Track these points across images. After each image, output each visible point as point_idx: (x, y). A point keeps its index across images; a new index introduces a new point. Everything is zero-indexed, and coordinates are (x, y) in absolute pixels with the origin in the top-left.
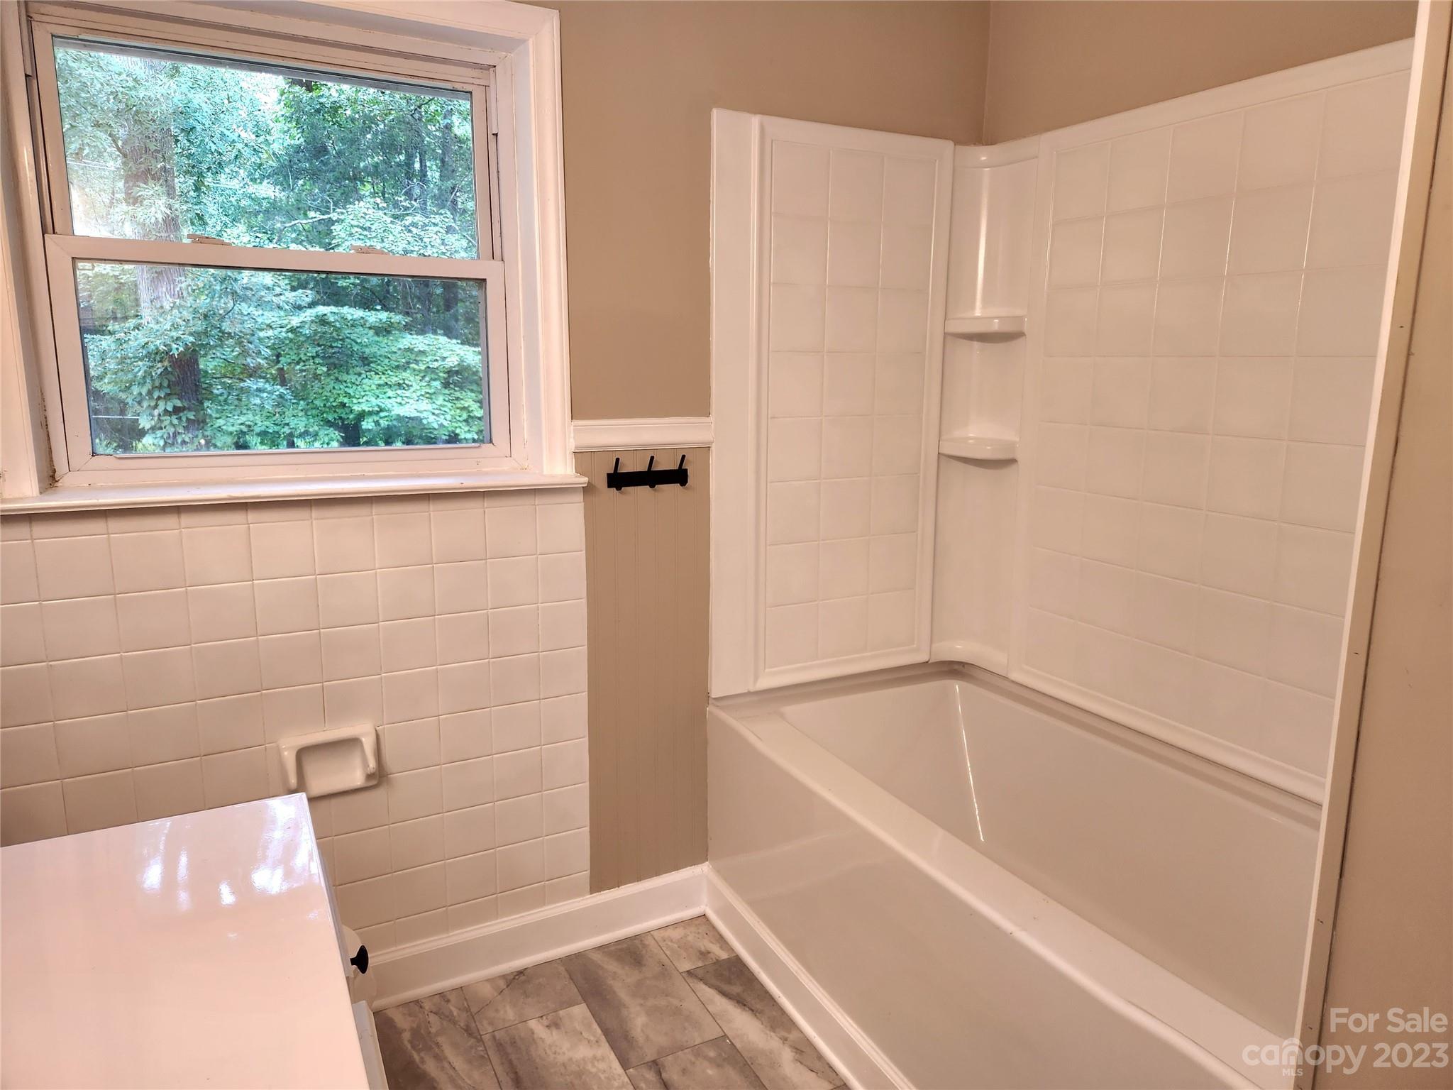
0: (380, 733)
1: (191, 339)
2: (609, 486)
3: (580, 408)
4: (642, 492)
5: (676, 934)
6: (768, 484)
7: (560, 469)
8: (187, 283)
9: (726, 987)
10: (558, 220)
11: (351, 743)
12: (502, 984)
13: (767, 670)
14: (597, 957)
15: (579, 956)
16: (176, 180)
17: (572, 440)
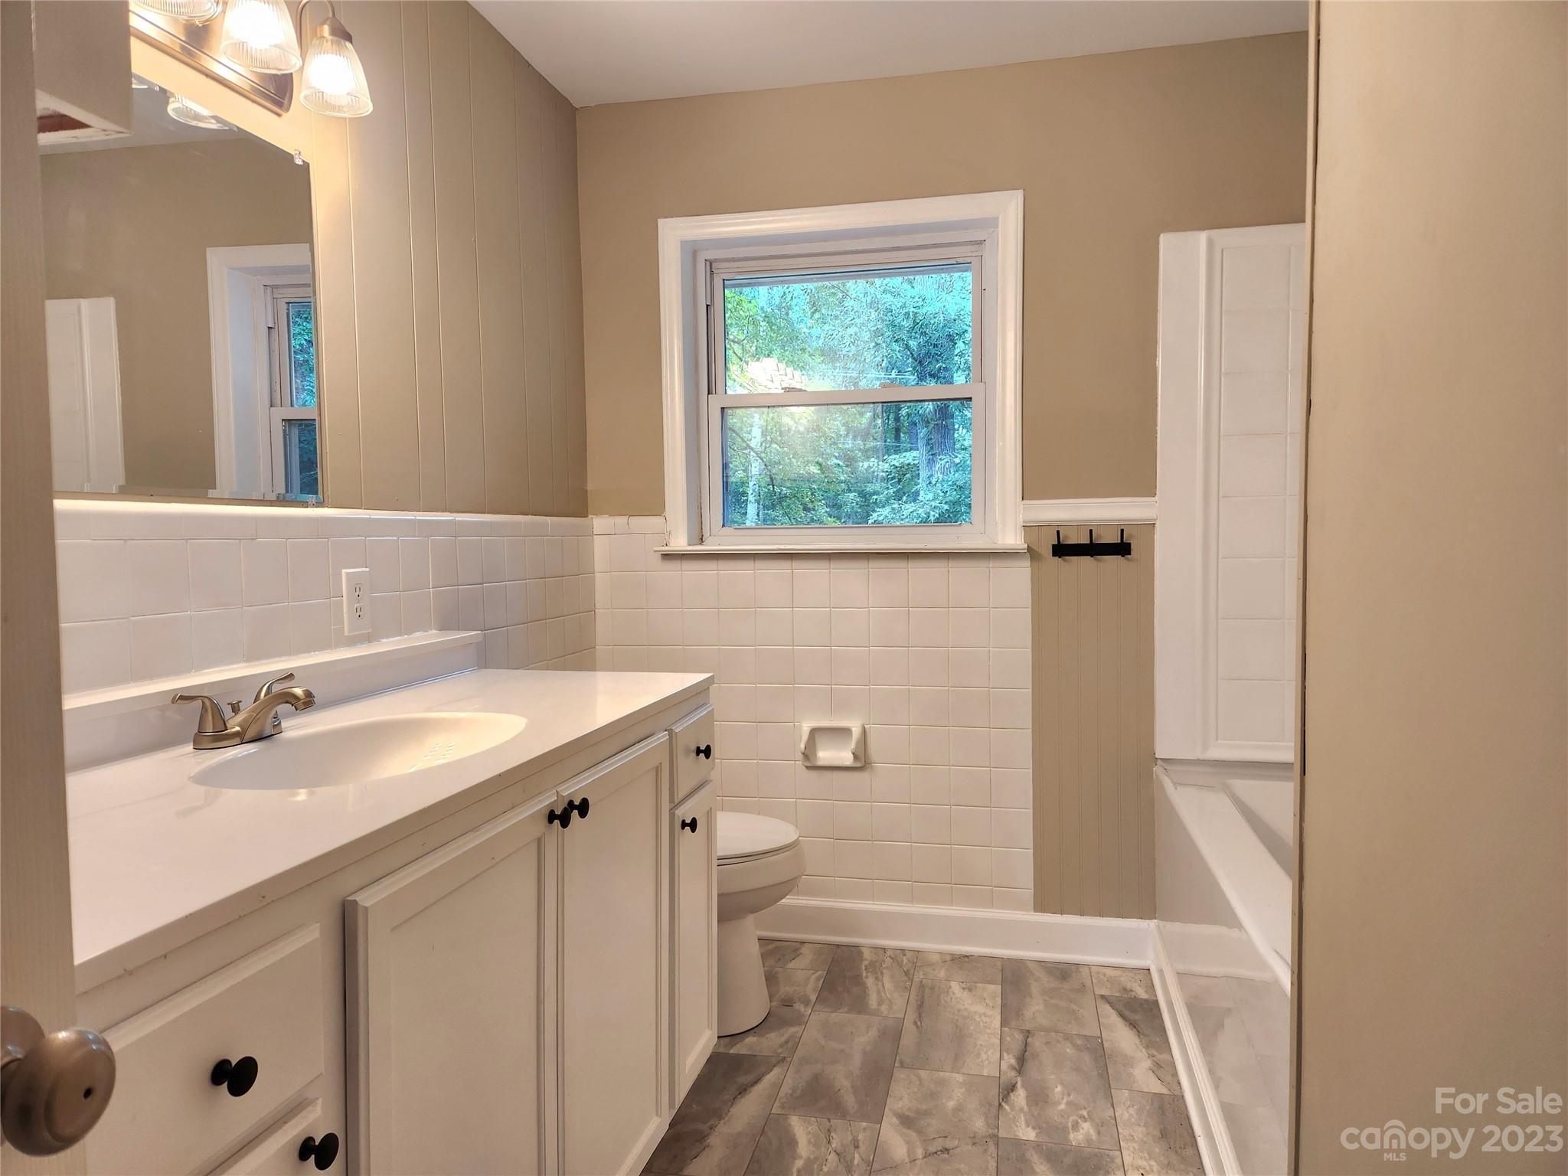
0: (867, 730)
1: (946, 507)
2: (1054, 555)
3: (1030, 490)
4: (1085, 561)
5: (1110, 972)
6: (1220, 560)
7: (1012, 539)
8: (946, 460)
9: (1127, 1013)
10: (1016, 338)
11: (846, 731)
12: (948, 958)
13: (1219, 741)
14: (1031, 966)
15: (1020, 962)
16: (955, 375)
17: (1021, 516)
